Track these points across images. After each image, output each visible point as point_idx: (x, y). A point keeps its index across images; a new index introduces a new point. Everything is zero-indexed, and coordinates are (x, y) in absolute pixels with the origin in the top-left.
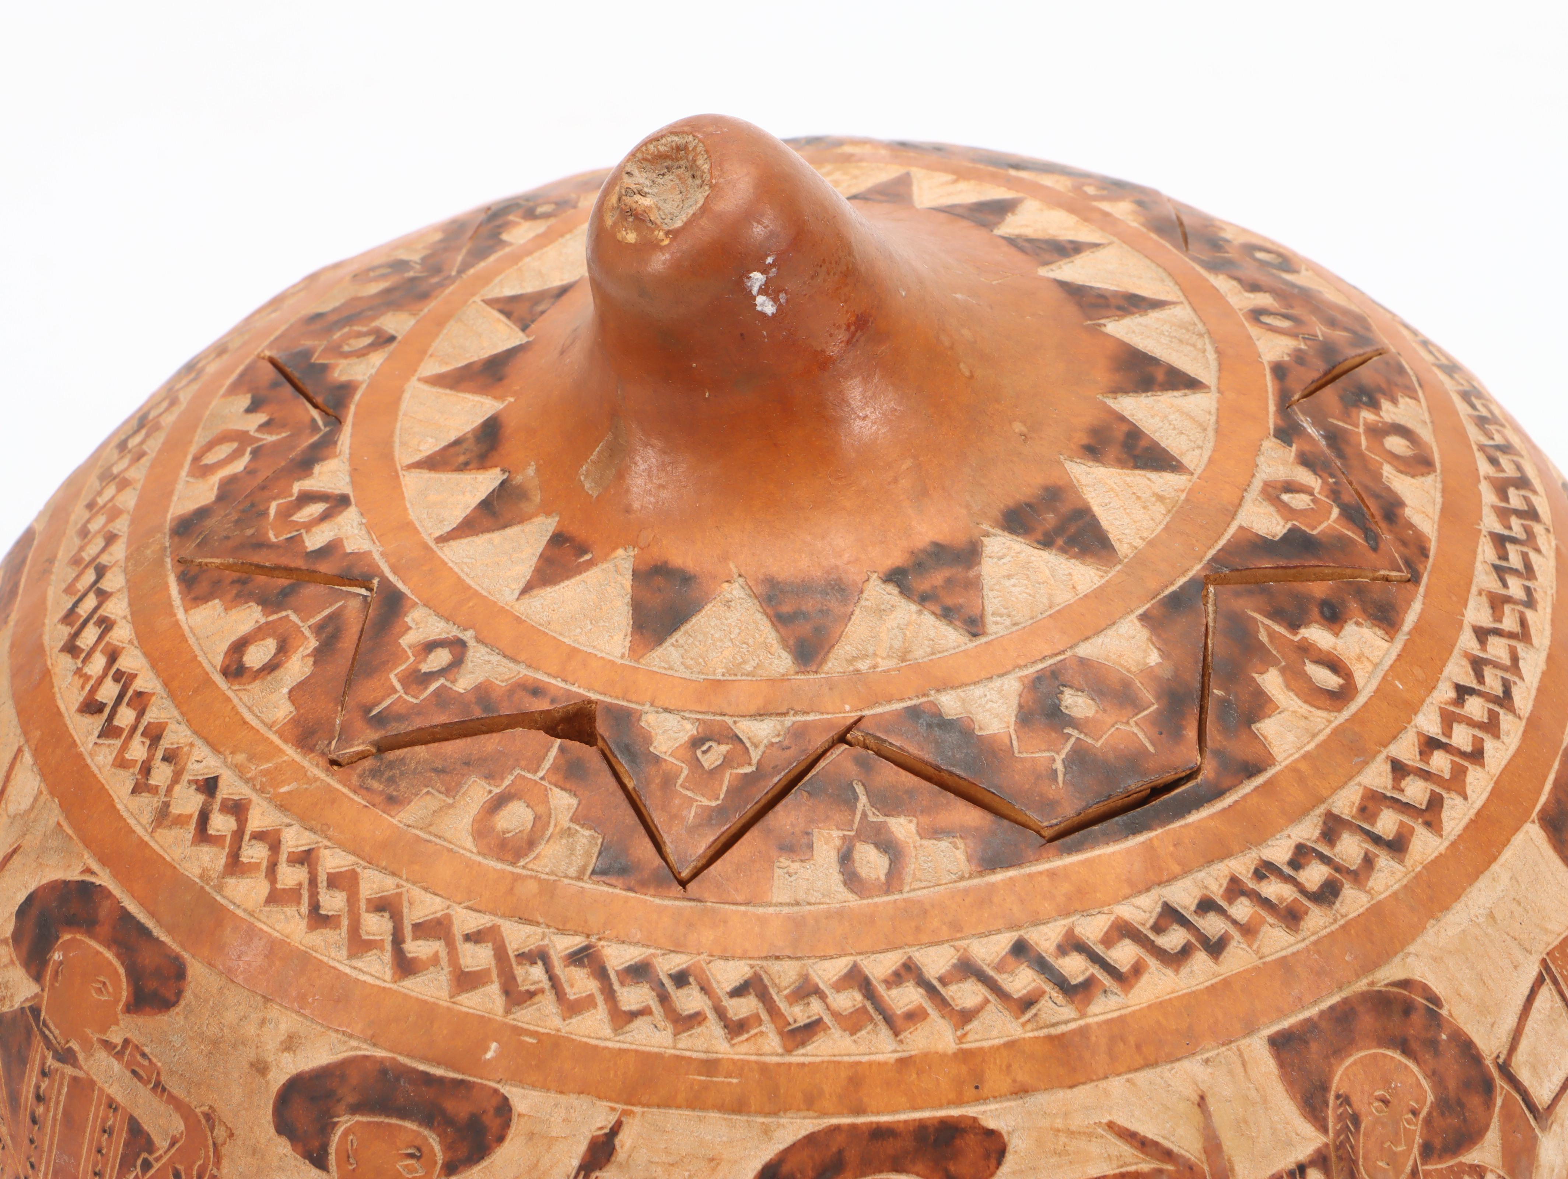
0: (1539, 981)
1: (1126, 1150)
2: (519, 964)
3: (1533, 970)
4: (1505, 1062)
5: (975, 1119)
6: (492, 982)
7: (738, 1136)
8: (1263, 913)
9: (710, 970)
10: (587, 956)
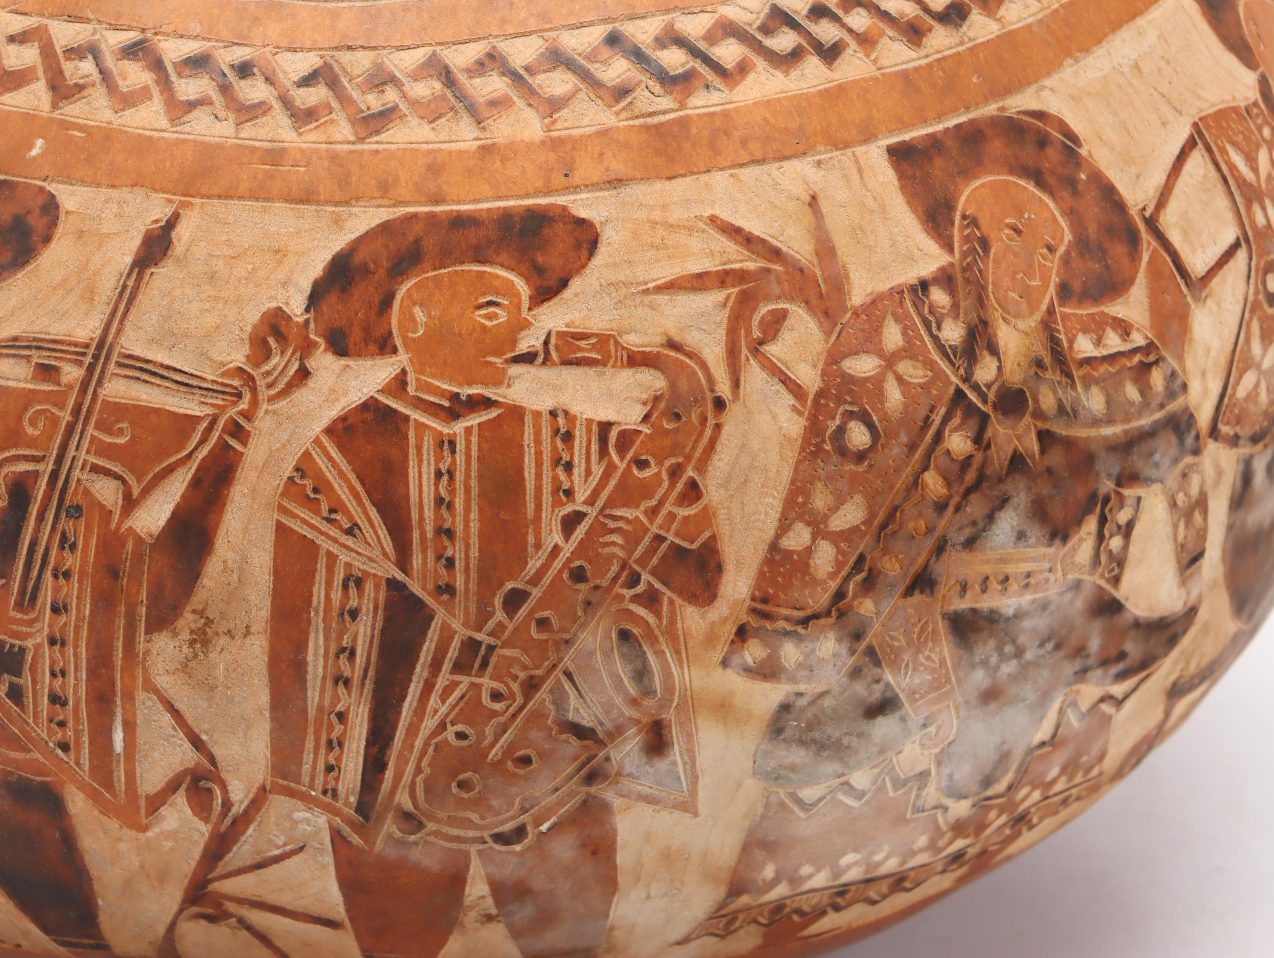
0: (1189, 145)
1: (731, 247)
2: (68, 59)
3: (1184, 133)
4: (1152, 215)
5: (564, 208)
6: (38, 79)
7: (306, 226)
8: (882, 25)
9: (276, 61)
10: (142, 49)
